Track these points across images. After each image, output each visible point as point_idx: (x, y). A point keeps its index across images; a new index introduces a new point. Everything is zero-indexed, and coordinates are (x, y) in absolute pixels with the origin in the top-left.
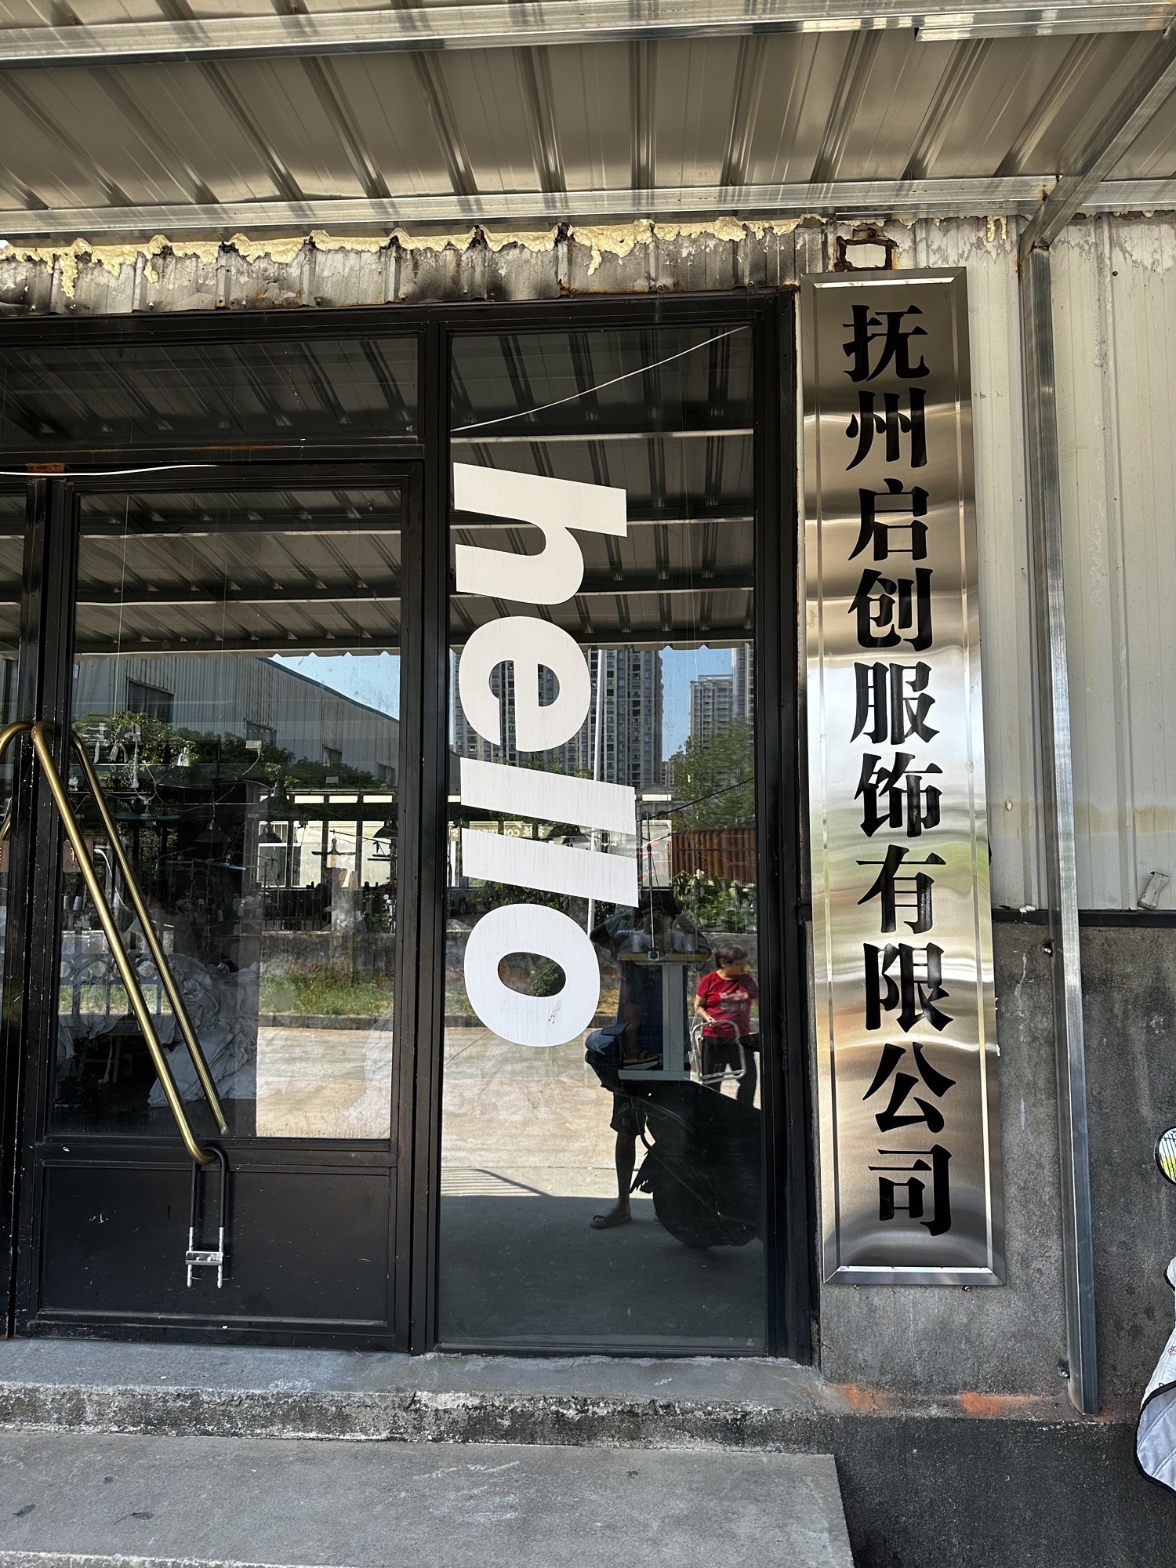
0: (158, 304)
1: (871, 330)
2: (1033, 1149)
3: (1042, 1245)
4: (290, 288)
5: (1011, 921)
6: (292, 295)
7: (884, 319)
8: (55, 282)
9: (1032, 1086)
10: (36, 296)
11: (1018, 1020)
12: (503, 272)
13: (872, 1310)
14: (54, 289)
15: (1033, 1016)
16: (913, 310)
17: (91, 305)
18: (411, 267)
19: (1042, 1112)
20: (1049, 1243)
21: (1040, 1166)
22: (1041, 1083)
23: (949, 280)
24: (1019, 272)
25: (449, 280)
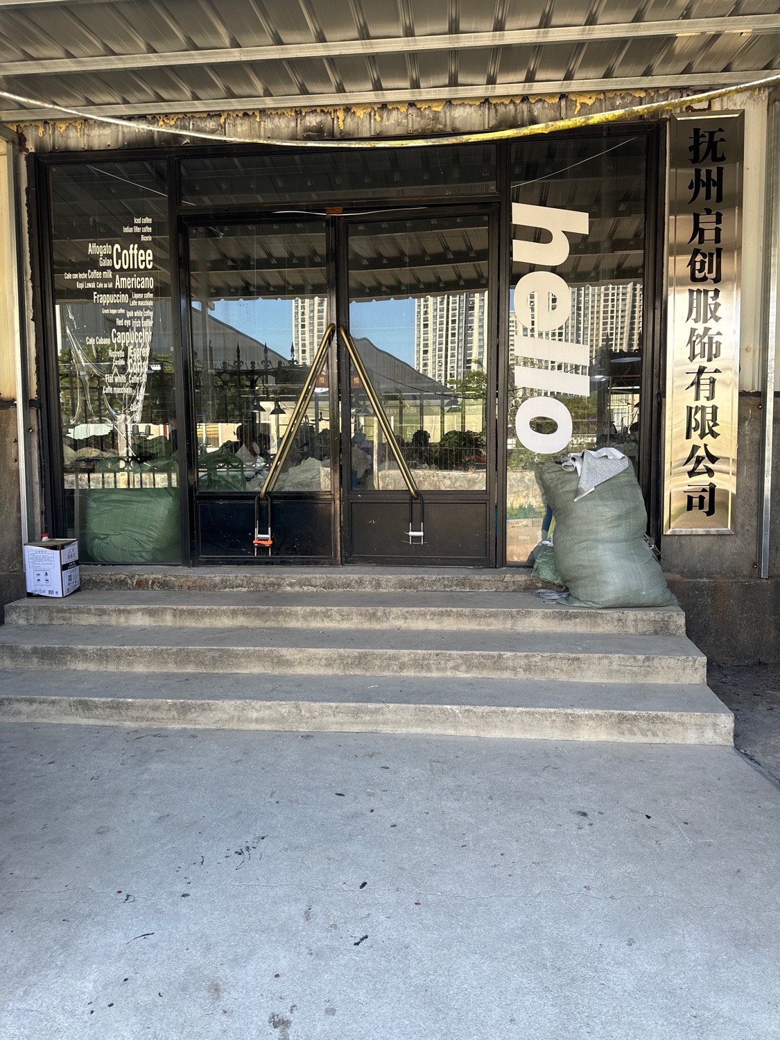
0: (381, 132)
1: (701, 140)
2: (748, 485)
3: (750, 521)
4: (440, 123)
5: (746, 396)
6: (441, 126)
7: (707, 134)
8: (335, 122)
9: (750, 461)
10: (326, 129)
11: (746, 435)
12: (535, 114)
13: (681, 545)
14: (335, 126)
15: (752, 434)
16: (720, 130)
17: (351, 133)
18: (494, 112)
19: (752, 471)
20: (753, 520)
21: (751, 491)
22: (753, 460)
23: (737, 115)
24: (768, 110)
25: (511, 118)
